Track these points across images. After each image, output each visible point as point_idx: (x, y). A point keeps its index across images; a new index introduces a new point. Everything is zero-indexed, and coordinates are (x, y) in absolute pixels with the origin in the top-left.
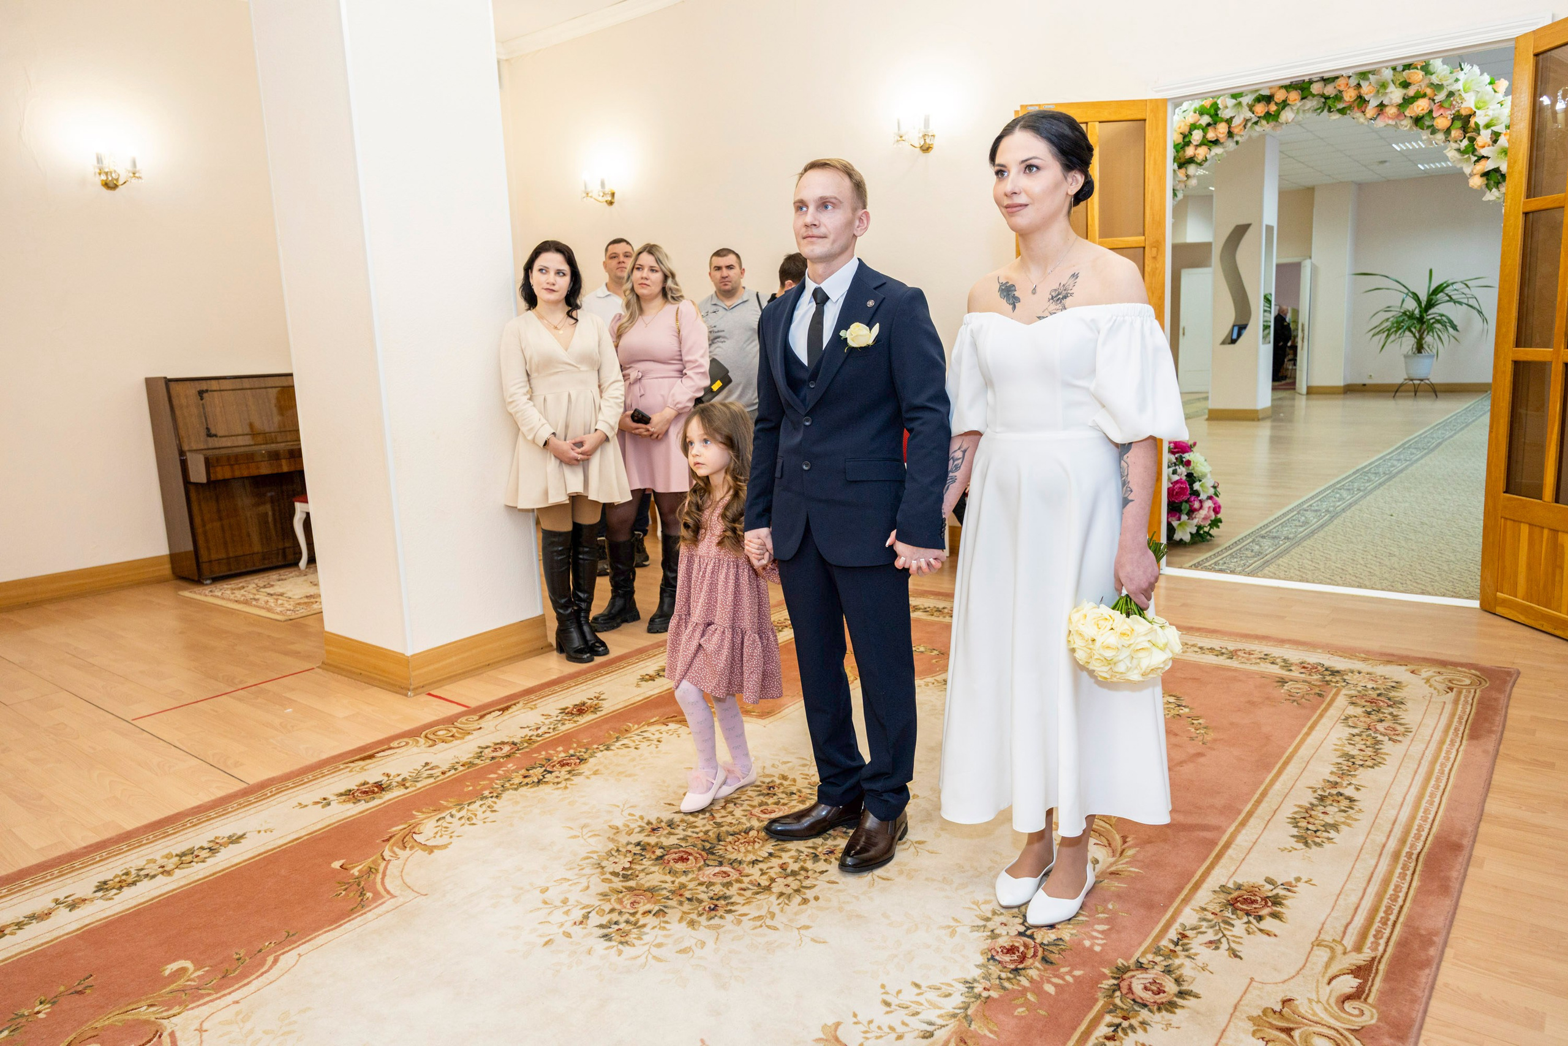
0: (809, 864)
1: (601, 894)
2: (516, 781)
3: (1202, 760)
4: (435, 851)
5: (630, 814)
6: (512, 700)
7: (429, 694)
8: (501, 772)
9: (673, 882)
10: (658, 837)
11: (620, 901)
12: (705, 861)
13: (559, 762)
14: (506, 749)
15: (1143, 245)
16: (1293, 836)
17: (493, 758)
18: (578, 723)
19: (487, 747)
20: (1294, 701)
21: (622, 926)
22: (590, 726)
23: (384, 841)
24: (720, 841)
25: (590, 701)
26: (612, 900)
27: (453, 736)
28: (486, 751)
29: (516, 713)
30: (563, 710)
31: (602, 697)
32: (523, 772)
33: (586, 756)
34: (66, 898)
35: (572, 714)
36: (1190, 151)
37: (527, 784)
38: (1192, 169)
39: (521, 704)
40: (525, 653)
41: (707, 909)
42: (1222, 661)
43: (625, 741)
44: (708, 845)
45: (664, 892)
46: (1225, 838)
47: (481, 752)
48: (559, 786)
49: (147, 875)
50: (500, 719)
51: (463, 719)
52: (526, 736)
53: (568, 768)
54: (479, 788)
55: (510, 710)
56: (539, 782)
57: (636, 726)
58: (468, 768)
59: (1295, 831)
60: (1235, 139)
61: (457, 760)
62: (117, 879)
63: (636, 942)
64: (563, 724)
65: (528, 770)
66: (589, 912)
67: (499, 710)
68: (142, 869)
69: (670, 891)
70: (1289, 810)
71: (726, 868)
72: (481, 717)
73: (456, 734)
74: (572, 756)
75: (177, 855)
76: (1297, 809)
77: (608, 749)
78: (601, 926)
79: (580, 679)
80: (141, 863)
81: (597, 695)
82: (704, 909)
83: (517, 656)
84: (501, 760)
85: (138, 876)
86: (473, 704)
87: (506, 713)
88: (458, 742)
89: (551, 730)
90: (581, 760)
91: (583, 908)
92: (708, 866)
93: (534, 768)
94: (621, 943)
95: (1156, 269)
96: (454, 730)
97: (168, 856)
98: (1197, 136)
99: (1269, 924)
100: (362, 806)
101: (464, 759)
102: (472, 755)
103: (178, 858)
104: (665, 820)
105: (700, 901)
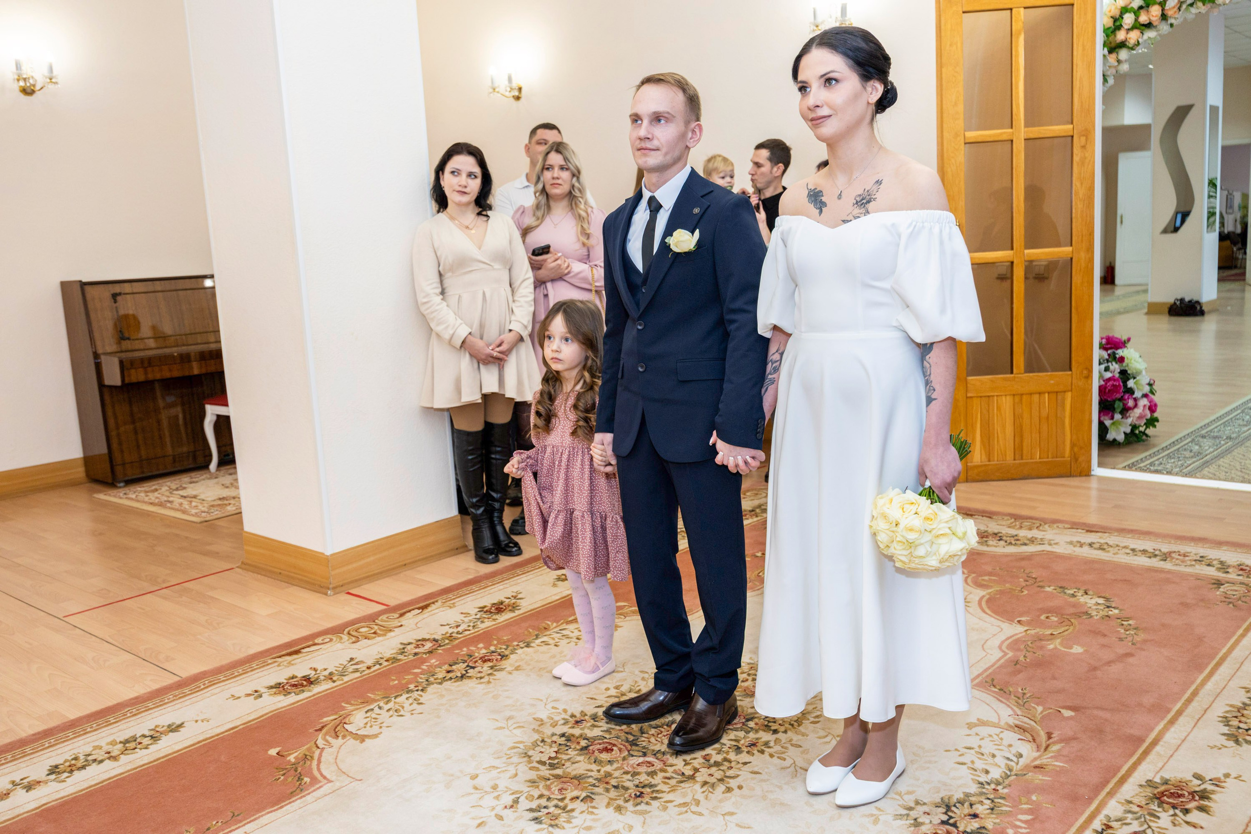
0: (732, 756)
1: (530, 781)
2: (440, 675)
3: (1131, 660)
4: (367, 740)
5: (553, 708)
6: (431, 599)
7: (349, 593)
8: (424, 667)
9: (599, 771)
10: (582, 729)
11: (548, 788)
12: (629, 751)
13: (481, 658)
14: (428, 645)
15: (1071, 134)
16: (1224, 734)
17: (416, 654)
18: (498, 621)
19: (409, 644)
20: (1230, 603)
21: (552, 810)
22: (508, 625)
23: (316, 730)
24: (642, 733)
25: (507, 601)
26: (541, 787)
27: (375, 633)
28: (409, 647)
29: (437, 611)
30: (482, 609)
31: (520, 596)
32: (446, 667)
33: (507, 653)
34: (22, 780)
35: (491, 613)
36: (1121, 36)
37: (451, 679)
38: (1123, 54)
39: (439, 604)
40: (440, 554)
41: (633, 796)
42: (1155, 563)
43: (545, 639)
44: (631, 738)
45: (591, 780)
46: (1152, 736)
47: (404, 649)
48: (482, 680)
49: (95, 760)
50: (420, 617)
51: (384, 617)
52: (447, 633)
53: (490, 664)
54: (404, 682)
55: (430, 609)
56: (462, 677)
57: (555, 624)
58: (392, 663)
59: (1226, 730)
60: (1169, 22)
61: (381, 656)
62: (67, 764)
63: (565, 825)
64: (482, 622)
65: (451, 666)
66: (519, 798)
67: (419, 608)
68: (89, 755)
69: (596, 779)
70: (1220, 709)
71: (650, 759)
72: (402, 615)
73: (378, 631)
74: (493, 652)
75: (121, 742)
76: (1228, 709)
77: (528, 646)
78: (531, 810)
79: (496, 579)
80: (88, 749)
81: (514, 594)
82: (630, 796)
83: (432, 556)
84: (424, 656)
85: (87, 761)
86: (393, 603)
87: (426, 611)
88: (381, 638)
89: (471, 628)
90: (503, 656)
91: (513, 794)
92: (633, 756)
93: (456, 663)
94: (552, 826)
95: (1085, 158)
96: (376, 627)
97: (113, 743)
98: (1128, 19)
99: (1195, 816)
100: (292, 699)
101: (388, 655)
102: (395, 651)
103: (122, 745)
104: (589, 714)
105: (626, 789)
